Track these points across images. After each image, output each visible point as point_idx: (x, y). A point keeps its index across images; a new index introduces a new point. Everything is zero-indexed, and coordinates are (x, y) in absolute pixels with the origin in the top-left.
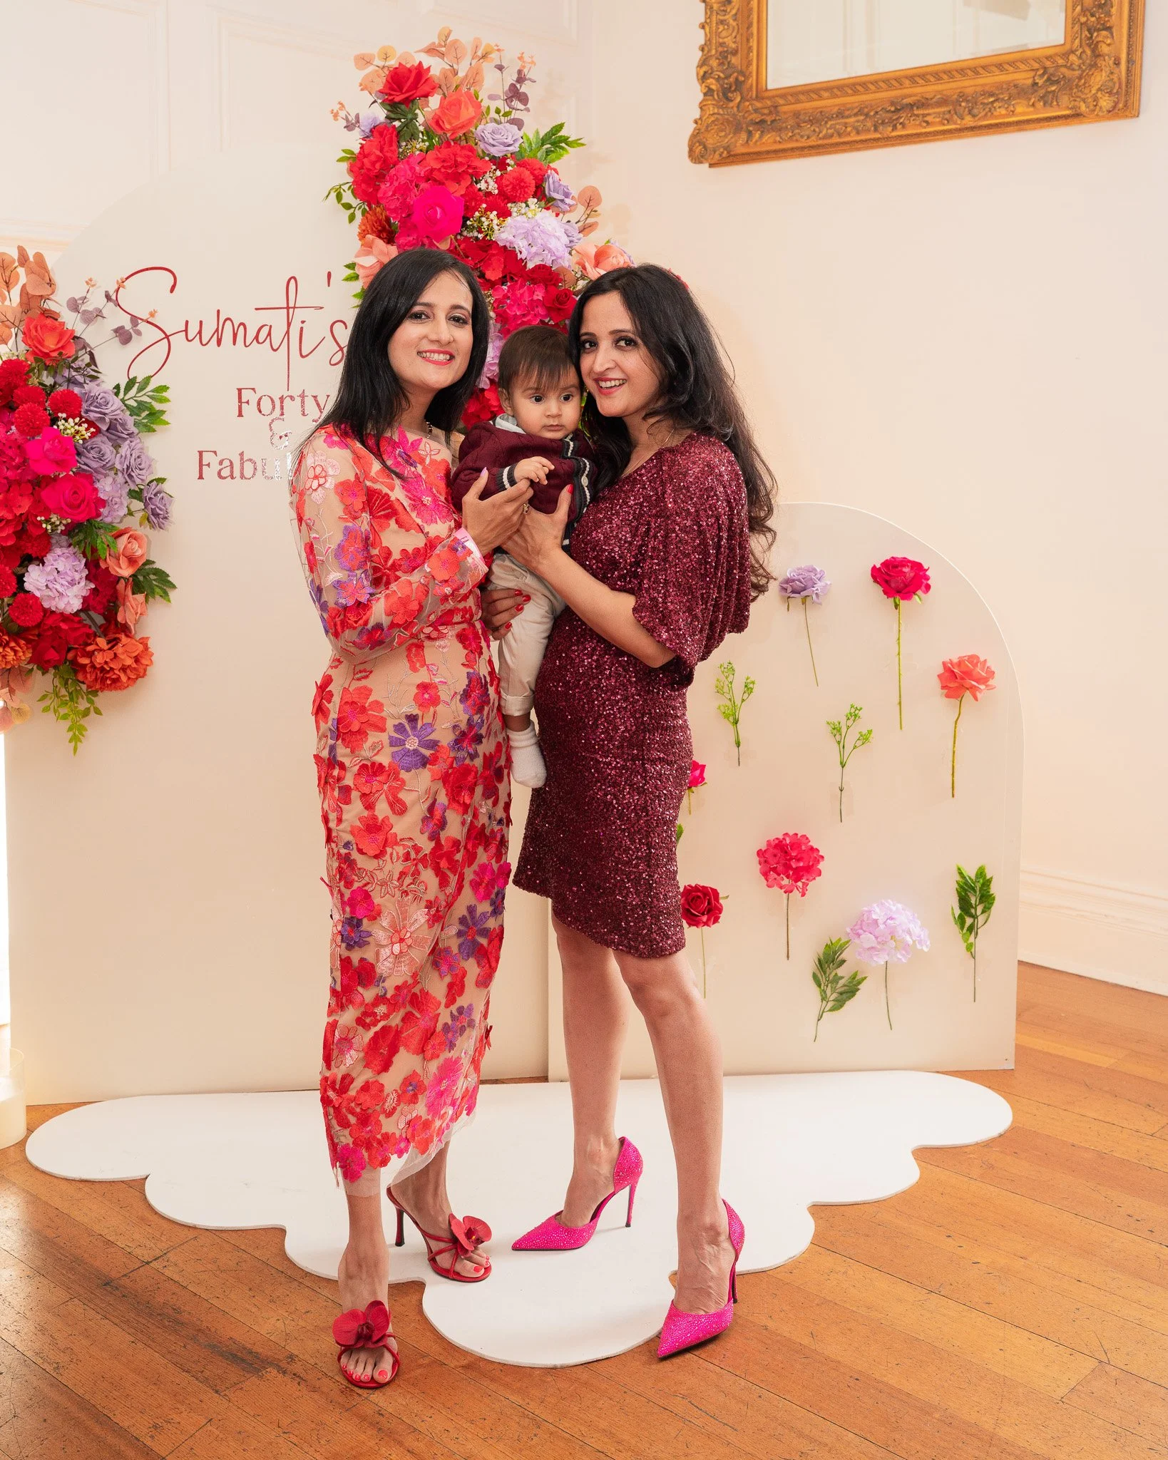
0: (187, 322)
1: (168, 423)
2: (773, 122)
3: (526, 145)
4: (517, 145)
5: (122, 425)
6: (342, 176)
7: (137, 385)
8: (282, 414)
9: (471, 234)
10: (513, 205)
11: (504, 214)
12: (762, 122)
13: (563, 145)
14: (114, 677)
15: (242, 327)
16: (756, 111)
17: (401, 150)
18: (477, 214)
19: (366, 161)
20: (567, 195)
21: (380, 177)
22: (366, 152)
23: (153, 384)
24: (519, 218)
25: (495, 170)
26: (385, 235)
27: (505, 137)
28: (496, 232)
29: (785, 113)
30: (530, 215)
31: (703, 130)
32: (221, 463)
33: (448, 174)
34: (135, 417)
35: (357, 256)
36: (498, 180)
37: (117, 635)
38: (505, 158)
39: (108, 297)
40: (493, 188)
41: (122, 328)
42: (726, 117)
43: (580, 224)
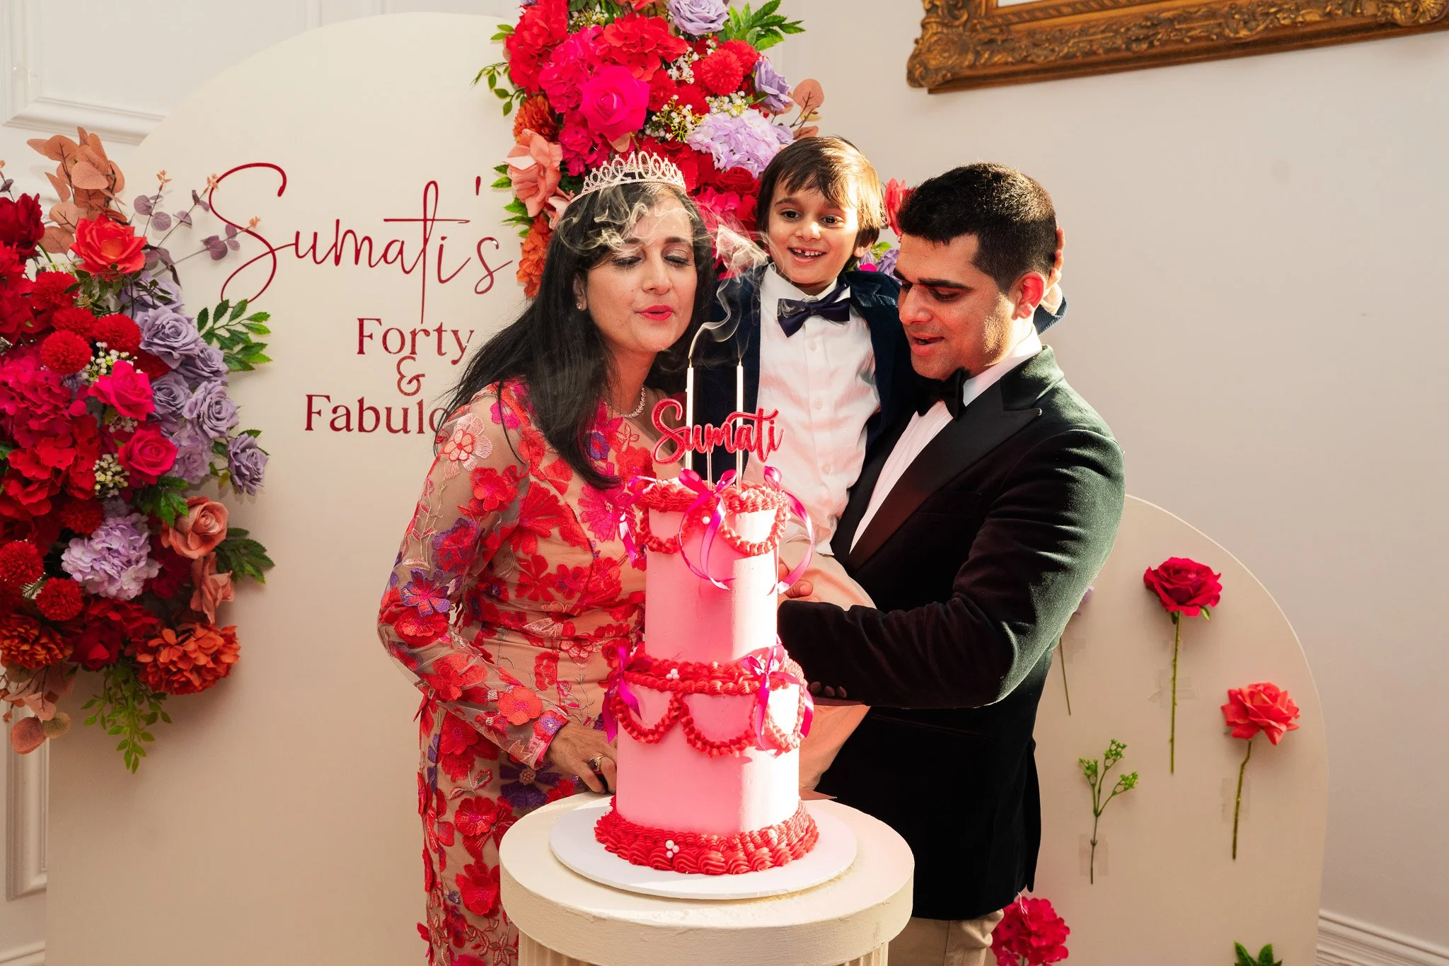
0: (298, 234)
1: (269, 360)
2: (1004, 41)
3: (732, 23)
4: (721, 21)
5: (204, 361)
6: (497, 54)
7: (230, 311)
8: (413, 352)
9: (656, 134)
10: (713, 99)
11: (701, 109)
12: (991, 41)
13: (776, 28)
14: (183, 679)
15: (366, 242)
16: (985, 29)
17: (571, 22)
18: (666, 108)
19: (526, 34)
20: (782, 89)
21: (543, 55)
22: (527, 22)
23: (251, 310)
24: (720, 116)
25: (692, 53)
26: (547, 130)
27: (707, 10)
28: (690, 132)
29: (1018, 32)
30: (734, 112)
31: (924, 50)
32: (335, 411)
33: (632, 54)
34: (226, 351)
35: (511, 156)
36: (695, 66)
37: (190, 626)
38: (703, 38)
39: (196, 199)
40: (688, 75)
41: (216, 238)
42: (951, 36)
43: (795, 128)
